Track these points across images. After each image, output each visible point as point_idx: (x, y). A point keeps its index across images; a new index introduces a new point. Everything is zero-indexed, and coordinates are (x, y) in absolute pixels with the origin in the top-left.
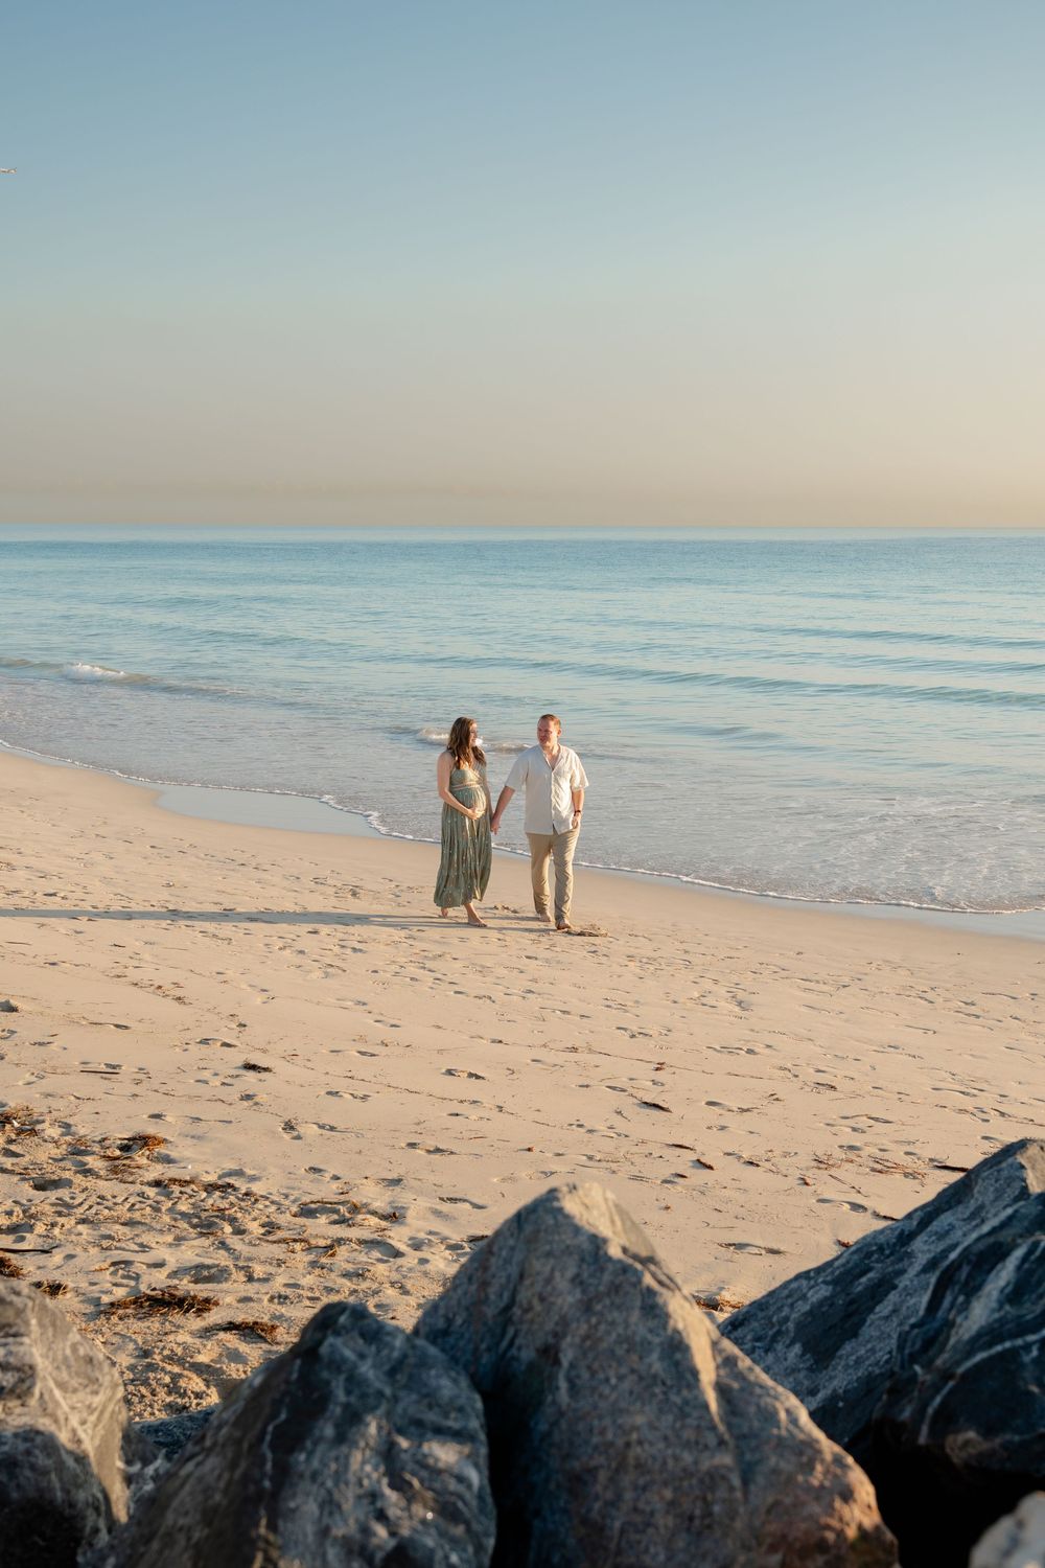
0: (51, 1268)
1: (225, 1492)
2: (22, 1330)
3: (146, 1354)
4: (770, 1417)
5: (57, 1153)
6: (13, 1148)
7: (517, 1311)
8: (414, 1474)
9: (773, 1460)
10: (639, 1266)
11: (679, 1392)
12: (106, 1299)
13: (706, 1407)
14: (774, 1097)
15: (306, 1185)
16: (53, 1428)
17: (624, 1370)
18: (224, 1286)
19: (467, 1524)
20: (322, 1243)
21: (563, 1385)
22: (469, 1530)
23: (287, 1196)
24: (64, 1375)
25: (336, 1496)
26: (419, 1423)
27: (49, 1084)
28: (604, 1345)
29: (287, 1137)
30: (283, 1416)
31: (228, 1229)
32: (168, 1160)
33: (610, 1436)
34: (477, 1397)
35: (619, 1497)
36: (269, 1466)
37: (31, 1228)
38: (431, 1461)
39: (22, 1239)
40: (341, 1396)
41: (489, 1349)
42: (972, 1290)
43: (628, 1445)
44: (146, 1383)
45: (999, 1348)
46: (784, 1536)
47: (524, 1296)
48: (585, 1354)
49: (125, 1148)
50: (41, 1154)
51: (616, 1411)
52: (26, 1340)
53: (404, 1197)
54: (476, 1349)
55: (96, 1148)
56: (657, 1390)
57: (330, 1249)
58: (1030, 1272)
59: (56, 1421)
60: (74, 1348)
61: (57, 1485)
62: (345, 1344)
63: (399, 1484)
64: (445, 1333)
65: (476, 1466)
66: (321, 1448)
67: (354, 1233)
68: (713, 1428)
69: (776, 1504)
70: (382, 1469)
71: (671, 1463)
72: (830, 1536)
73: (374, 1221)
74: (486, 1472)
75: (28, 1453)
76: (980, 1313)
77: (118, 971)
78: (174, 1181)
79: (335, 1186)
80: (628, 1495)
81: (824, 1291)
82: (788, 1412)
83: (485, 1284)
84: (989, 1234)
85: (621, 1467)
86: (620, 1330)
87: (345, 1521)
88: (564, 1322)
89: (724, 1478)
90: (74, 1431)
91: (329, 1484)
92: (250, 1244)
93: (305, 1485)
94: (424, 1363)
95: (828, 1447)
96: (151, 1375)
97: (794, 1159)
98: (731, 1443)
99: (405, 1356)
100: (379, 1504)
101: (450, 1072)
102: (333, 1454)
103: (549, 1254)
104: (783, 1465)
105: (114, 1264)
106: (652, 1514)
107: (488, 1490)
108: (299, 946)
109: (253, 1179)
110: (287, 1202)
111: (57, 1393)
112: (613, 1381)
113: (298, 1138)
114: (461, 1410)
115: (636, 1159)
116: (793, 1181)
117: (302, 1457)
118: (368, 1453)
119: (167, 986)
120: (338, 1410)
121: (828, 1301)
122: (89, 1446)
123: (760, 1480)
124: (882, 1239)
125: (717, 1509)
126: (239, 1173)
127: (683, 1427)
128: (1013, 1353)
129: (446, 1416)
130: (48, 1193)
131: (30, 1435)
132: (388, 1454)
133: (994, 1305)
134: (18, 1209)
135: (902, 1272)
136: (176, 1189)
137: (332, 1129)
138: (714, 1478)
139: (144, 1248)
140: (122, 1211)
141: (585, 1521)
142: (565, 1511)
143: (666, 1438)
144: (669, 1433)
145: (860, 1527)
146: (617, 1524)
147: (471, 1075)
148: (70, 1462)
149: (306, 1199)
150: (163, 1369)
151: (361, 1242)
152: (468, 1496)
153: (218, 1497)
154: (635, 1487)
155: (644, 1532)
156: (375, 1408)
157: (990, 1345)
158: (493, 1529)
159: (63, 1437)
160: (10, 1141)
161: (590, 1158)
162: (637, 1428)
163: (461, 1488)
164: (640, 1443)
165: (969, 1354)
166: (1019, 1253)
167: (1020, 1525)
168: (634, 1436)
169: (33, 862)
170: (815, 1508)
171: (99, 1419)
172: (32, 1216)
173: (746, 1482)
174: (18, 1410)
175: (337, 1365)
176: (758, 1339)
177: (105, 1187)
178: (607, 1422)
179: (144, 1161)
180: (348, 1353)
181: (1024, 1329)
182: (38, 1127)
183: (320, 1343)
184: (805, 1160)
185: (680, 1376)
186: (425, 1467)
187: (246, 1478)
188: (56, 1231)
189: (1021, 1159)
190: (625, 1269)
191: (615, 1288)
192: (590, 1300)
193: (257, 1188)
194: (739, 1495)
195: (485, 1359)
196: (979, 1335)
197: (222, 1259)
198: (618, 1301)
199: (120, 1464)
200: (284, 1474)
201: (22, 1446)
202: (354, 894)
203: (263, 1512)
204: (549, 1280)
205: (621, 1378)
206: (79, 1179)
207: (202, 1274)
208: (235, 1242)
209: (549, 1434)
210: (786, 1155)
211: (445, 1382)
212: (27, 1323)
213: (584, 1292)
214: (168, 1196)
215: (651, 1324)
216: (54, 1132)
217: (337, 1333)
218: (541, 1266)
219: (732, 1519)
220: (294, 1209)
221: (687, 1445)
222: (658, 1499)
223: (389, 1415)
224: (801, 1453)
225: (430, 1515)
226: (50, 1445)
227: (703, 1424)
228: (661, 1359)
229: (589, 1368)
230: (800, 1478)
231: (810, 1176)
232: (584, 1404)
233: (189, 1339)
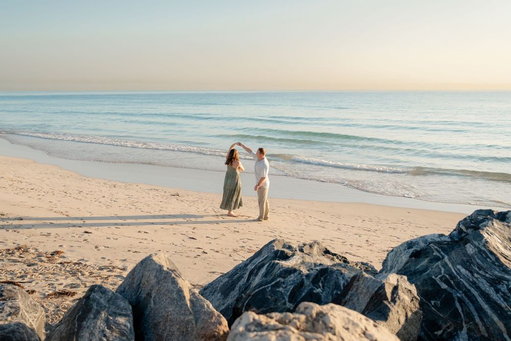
0: (32, 286)
1: (66, 333)
2: (16, 298)
3: (58, 307)
4: (203, 306)
5: (33, 256)
6: (21, 256)
7: (141, 285)
8: (113, 325)
9: (203, 317)
10: (171, 272)
11: (180, 302)
12: (47, 294)
13: (187, 305)
14: (223, 235)
15: (101, 262)
16: (25, 322)
17: (167, 298)
18: (78, 289)
19: (127, 336)
20: (105, 277)
21: (152, 302)
22: (127, 338)
23: (95, 265)
24: (28, 309)
25: (94, 332)
26: (115, 313)
27: (32, 238)
28: (162, 292)
29: (96, 250)
30: (80, 313)
31: (80, 274)
32: (64, 257)
33: (163, 314)
34: (130, 306)
35: (166, 328)
36: (76, 326)
37: (26, 276)
38: (118, 322)
39: (24, 279)
40: (95, 308)
41: (135, 295)
42: (256, 275)
43: (168, 315)
44: (57, 314)
45: (261, 288)
46: (205, 334)
47: (143, 281)
48: (158, 294)
49: (52, 255)
50: (29, 257)
51: (165, 308)
52: (17, 300)
53: (126, 264)
54: (131, 295)
55: (44, 255)
56: (175, 302)
57: (107, 278)
58: (269, 270)
59: (26, 321)
60: (31, 302)
61: (26, 337)
62: (97, 295)
63: (109, 328)
64: (124, 291)
65: (129, 322)
66: (90, 320)
67: (113, 274)
68: (189, 310)
69: (203, 327)
70: (105, 324)
71: (178, 319)
72: (216, 334)
73: (119, 270)
74: (132, 324)
75: (18, 329)
76: (257, 280)
77: (51, 208)
78: (65, 262)
79: (108, 262)
80: (168, 328)
81: (226, 279)
82: (207, 305)
83: (133, 279)
84: (261, 262)
85: (166, 321)
86: (166, 288)
87: (96, 338)
88: (153, 287)
89: (191, 322)
90: (31, 323)
91: (92, 329)
92: (86, 278)
93: (86, 329)
94: (117, 298)
95: (216, 313)
96: (59, 312)
97: (228, 250)
98: (193, 313)
99: (112, 297)
100: (104, 333)
101: (139, 232)
102: (93, 322)
103: (149, 270)
104: (205, 318)
105: (49, 285)
106: (174, 332)
107: (133, 328)
108: (100, 200)
109: (87, 261)
110: (95, 267)
111: (26, 314)
112: (164, 300)
113: (99, 250)
114: (126, 309)
115: (187, 252)
116: (228, 256)
117: (85, 323)
118: (102, 321)
119: (64, 212)
120: (94, 311)
121: (228, 282)
122: (35, 327)
123: (200, 321)
124: (240, 266)
125: (189, 329)
126: (83, 260)
127: (181, 310)
128: (265, 289)
129: (122, 311)
130: (31, 267)
131: (18, 324)
132: (107, 321)
133: (260, 278)
134: (23, 272)
135: (245, 273)
136: (66, 264)
137: (108, 247)
138: (188, 322)
139: (57, 280)
140: (51, 271)
141: (157, 335)
142: (153, 333)
143: (177, 313)
144: (178, 312)
145: (223, 331)
146: (165, 335)
147: (145, 232)
148: (30, 331)
149: (101, 266)
150: (62, 311)
151: (115, 276)
152: (127, 330)
153: (64, 334)
154: (170, 326)
155: (172, 336)
156: (104, 310)
157: (259, 287)
158: (134, 337)
159: (28, 324)
160: (21, 254)
161: (176, 252)
162: (170, 311)
163: (125, 328)
164: (171, 315)
165: (255, 290)
166: (267, 265)
167: (241, 319)
168: (170, 313)
169: (27, 181)
170: (213, 327)
171: (37, 320)
172: (27, 273)
173: (196, 323)
174: (16, 318)
175: (94, 300)
176: (210, 292)
177: (47, 265)
178: (163, 310)
179: (58, 258)
180: (97, 297)
181: (267, 283)
182: (29, 250)
183: (90, 295)
184: (231, 250)
185: (181, 298)
186: (116, 323)
187: (71, 329)
188: (33, 277)
189: (273, 244)
190: (167, 273)
191: (165, 278)
192: (159, 281)
193: (88, 263)
194: (194, 325)
195: (134, 297)
196: (257, 285)
197: (78, 282)
198: (165, 281)
199: (44, 331)
200: (80, 327)
201: (16, 327)
202: (114, 187)
203: (75, 337)
204: (149, 277)
205: (166, 300)
206: (39, 263)
207: (73, 286)
208: (81, 277)
209: (149, 314)
210: (226, 249)
211: (122, 303)
212: (18, 296)
213: (157, 279)
214: (64, 266)
215: (174, 286)
216: (33, 251)
217: (95, 292)
218: (147, 273)
219: (193, 331)
220: (98, 268)
221: (182, 314)
222: (175, 328)
223: (107, 311)
224: (210, 315)
225: (117, 335)
226: (24, 326)
227: (186, 309)
228: (176, 294)
229: (159, 297)
230: (209, 320)
231: (232, 254)
232: (157, 306)
233: (69, 303)
